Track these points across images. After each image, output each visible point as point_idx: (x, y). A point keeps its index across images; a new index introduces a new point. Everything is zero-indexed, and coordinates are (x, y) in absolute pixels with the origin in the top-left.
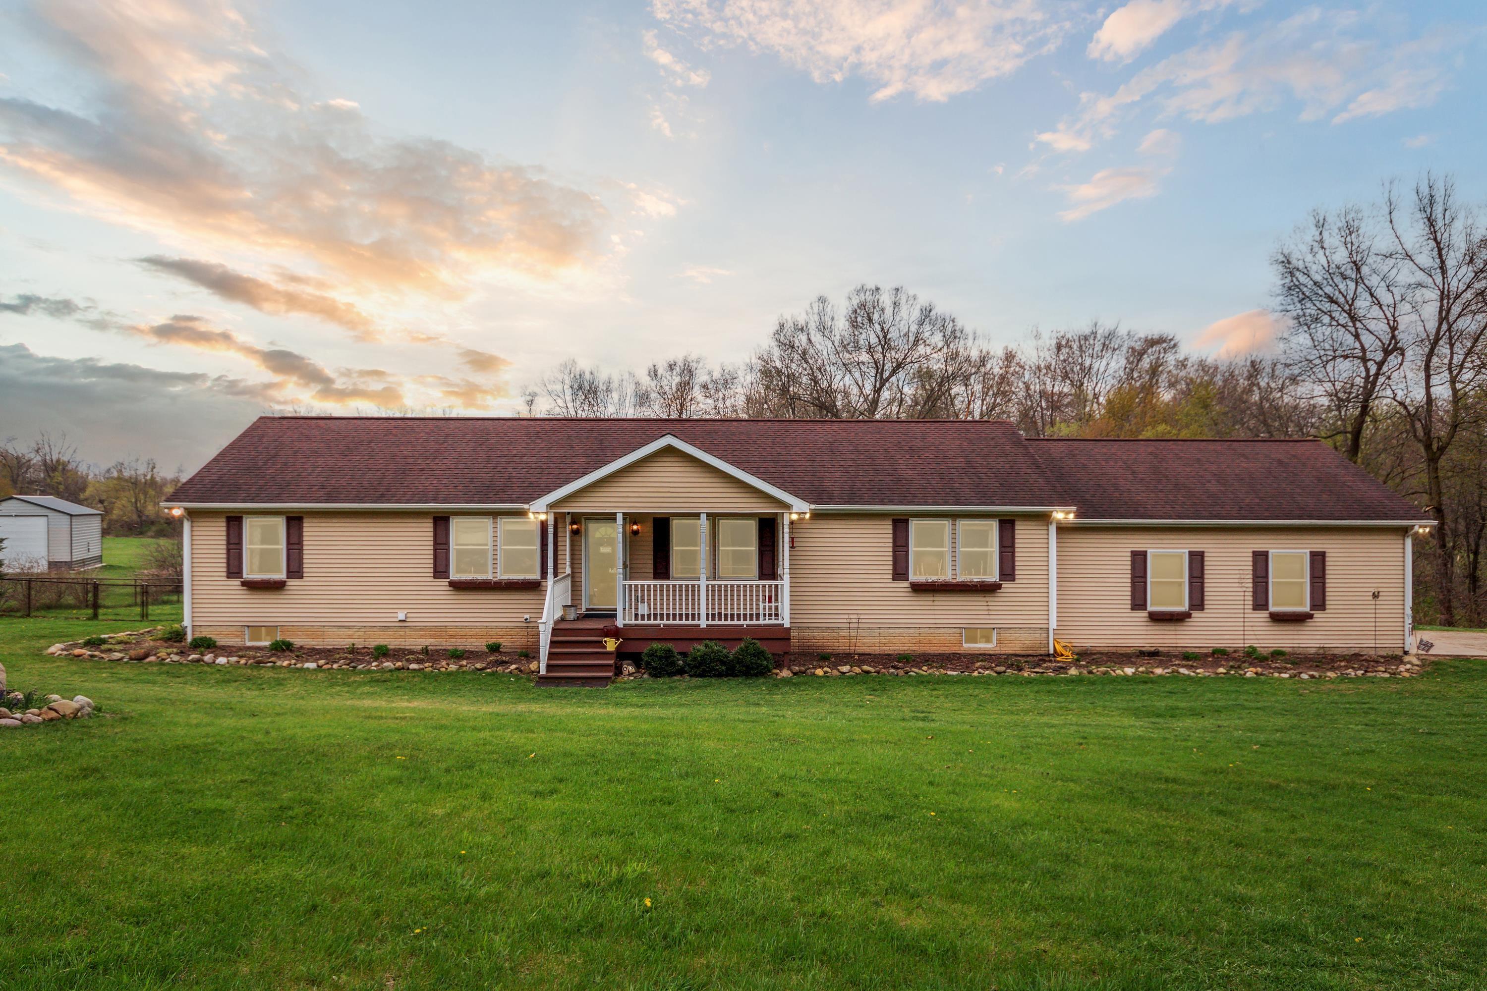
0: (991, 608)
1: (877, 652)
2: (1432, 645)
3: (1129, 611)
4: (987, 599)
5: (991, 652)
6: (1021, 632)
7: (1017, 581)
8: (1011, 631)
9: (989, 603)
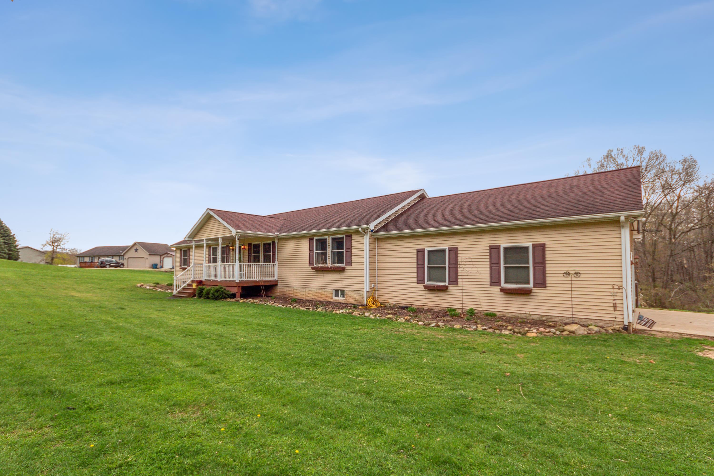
0: (343, 280)
1: (305, 299)
2: (653, 323)
3: (416, 284)
4: (341, 275)
5: (343, 302)
6: (355, 292)
7: (352, 266)
8: (351, 292)
9: (342, 277)
